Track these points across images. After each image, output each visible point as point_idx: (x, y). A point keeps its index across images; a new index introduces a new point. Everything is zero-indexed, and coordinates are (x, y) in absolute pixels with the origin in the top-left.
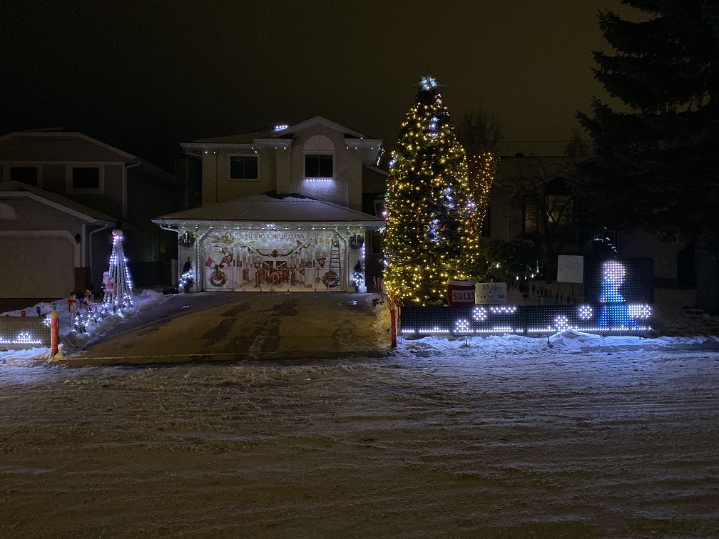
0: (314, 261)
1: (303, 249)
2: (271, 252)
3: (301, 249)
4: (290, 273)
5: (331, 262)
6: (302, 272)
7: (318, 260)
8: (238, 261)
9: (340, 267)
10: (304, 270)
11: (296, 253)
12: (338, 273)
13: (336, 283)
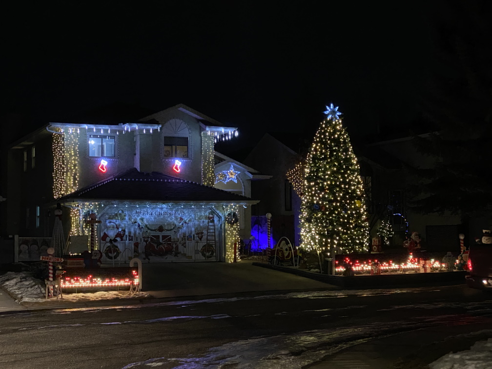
0: (194, 235)
1: (184, 224)
2: (157, 227)
3: (183, 224)
4: (174, 246)
5: (208, 236)
6: (184, 245)
7: (198, 234)
8: (129, 236)
9: (215, 240)
10: (185, 243)
11: (179, 228)
12: (214, 246)
13: (212, 254)
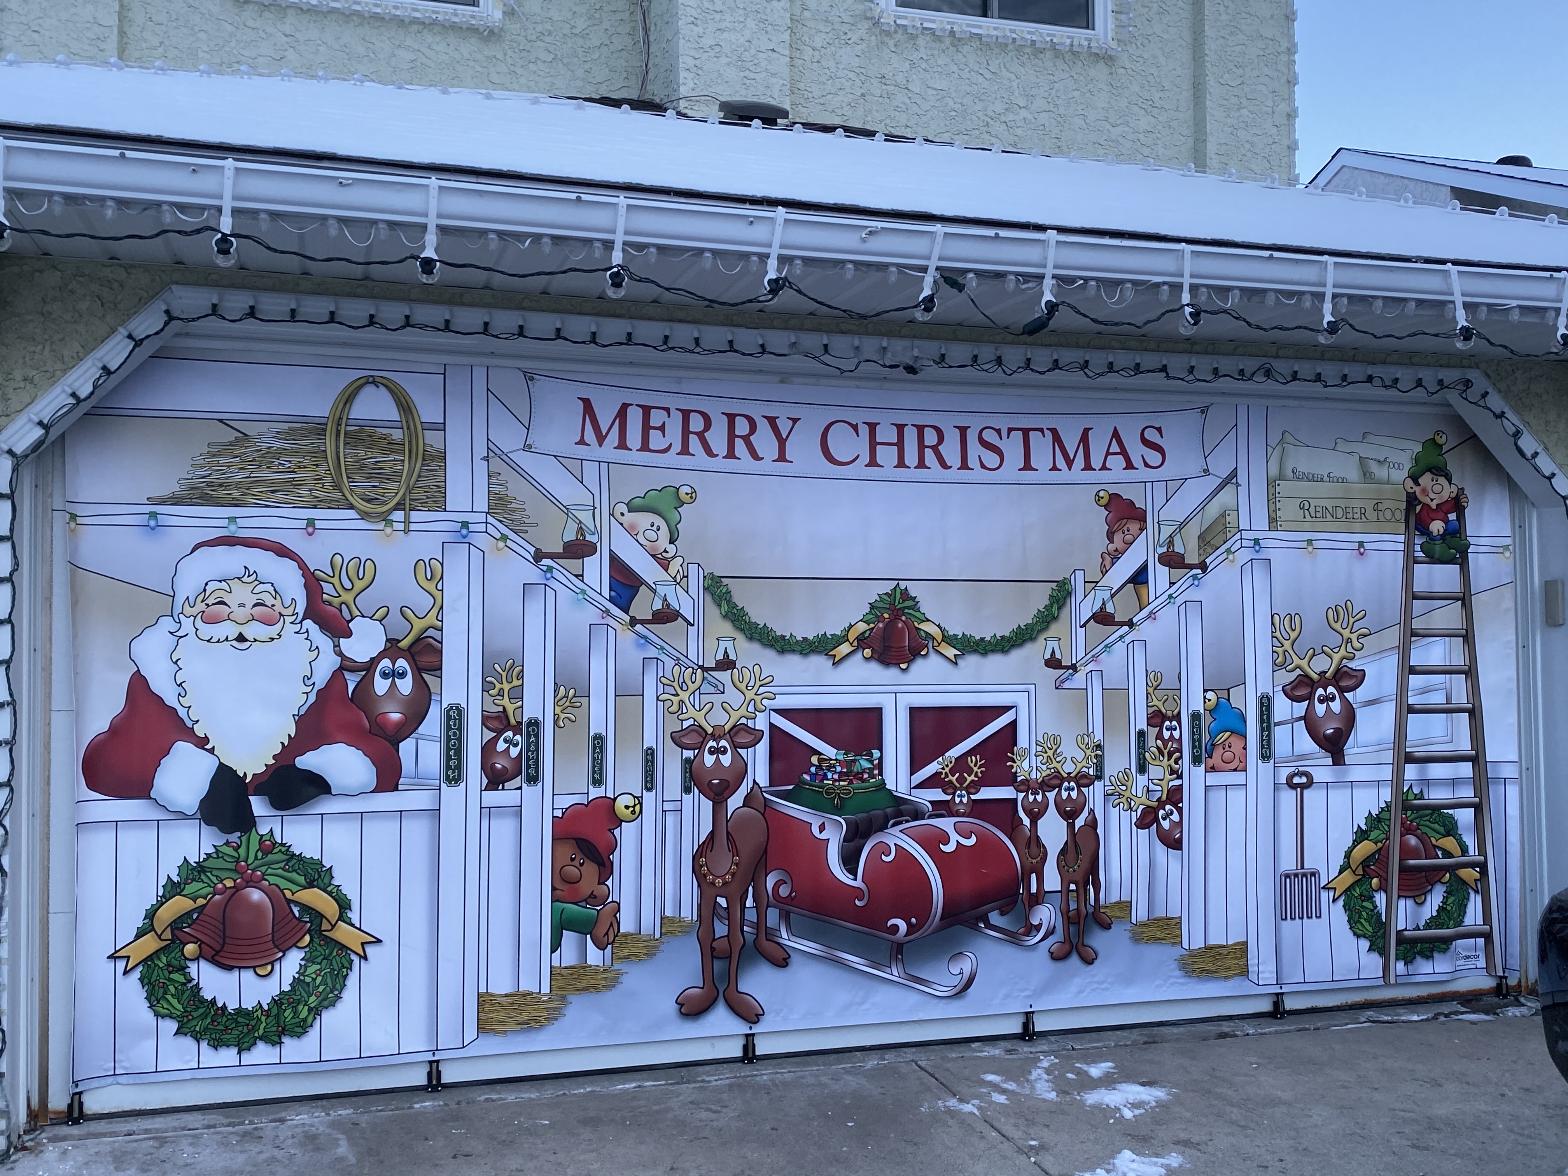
0: (1265, 705)
1: (1160, 575)
2: (851, 611)
3: (1139, 578)
4: (1053, 831)
5: (1406, 710)
9: (1477, 758)
10: (1175, 797)
11: (1102, 618)
12: (1465, 817)
13: (1453, 910)
